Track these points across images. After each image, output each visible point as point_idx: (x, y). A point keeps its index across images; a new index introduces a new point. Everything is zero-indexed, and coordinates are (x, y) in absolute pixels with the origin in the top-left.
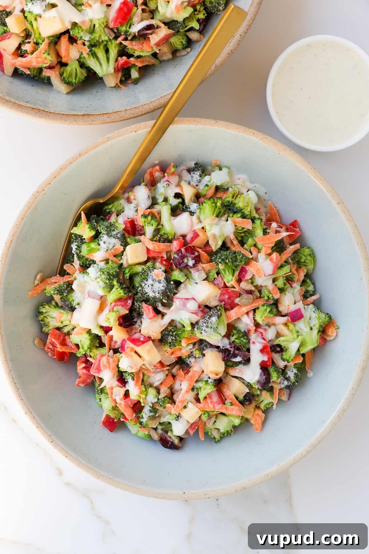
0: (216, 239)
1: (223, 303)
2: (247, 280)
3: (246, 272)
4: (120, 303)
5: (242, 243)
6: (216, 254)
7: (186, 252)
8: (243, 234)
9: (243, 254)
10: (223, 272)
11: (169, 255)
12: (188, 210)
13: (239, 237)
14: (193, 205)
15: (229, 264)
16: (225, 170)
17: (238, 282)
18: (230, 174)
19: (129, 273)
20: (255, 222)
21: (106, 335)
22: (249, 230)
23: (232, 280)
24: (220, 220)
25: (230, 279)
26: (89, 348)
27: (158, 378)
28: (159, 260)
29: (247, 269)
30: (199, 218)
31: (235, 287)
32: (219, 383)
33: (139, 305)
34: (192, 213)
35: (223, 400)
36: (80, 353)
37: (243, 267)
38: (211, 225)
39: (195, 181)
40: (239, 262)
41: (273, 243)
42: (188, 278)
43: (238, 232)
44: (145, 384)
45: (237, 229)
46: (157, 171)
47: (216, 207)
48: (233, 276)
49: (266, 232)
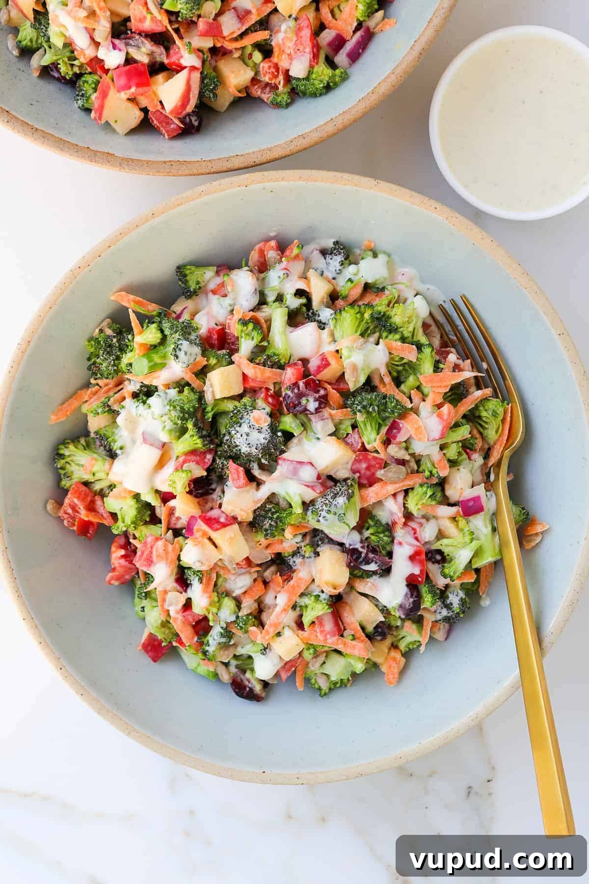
0: (357, 372)
1: (358, 475)
2: (400, 443)
3: (399, 430)
4: (193, 458)
5: (398, 382)
6: (354, 396)
7: (306, 388)
8: (400, 368)
9: (397, 401)
10: (362, 426)
11: (277, 388)
12: (317, 318)
13: (395, 371)
14: (325, 312)
15: (374, 415)
16: (382, 258)
17: (384, 444)
18: (391, 266)
19: (212, 413)
20: (422, 351)
21: (165, 505)
22: (411, 362)
23: (375, 441)
24: (365, 342)
25: (371, 438)
26: (133, 523)
27: (240, 583)
28: (262, 395)
29: (401, 425)
30: (332, 335)
31: (379, 451)
32: (337, 602)
33: (222, 463)
34: (322, 326)
35: (340, 630)
36: (118, 528)
37: (394, 422)
38: (351, 349)
39: (332, 272)
40: (389, 413)
41: (447, 387)
42: (305, 429)
43: (393, 364)
44: (219, 591)
45: (392, 359)
46: (272, 248)
47: (363, 320)
48: (378, 434)
49: (438, 368)
